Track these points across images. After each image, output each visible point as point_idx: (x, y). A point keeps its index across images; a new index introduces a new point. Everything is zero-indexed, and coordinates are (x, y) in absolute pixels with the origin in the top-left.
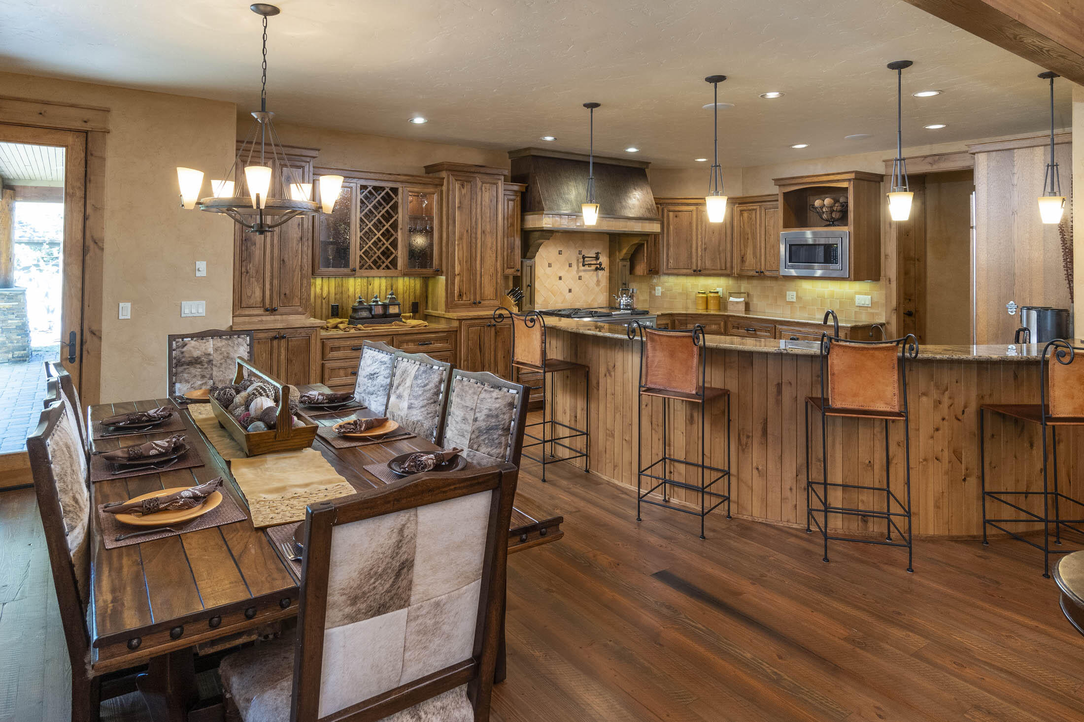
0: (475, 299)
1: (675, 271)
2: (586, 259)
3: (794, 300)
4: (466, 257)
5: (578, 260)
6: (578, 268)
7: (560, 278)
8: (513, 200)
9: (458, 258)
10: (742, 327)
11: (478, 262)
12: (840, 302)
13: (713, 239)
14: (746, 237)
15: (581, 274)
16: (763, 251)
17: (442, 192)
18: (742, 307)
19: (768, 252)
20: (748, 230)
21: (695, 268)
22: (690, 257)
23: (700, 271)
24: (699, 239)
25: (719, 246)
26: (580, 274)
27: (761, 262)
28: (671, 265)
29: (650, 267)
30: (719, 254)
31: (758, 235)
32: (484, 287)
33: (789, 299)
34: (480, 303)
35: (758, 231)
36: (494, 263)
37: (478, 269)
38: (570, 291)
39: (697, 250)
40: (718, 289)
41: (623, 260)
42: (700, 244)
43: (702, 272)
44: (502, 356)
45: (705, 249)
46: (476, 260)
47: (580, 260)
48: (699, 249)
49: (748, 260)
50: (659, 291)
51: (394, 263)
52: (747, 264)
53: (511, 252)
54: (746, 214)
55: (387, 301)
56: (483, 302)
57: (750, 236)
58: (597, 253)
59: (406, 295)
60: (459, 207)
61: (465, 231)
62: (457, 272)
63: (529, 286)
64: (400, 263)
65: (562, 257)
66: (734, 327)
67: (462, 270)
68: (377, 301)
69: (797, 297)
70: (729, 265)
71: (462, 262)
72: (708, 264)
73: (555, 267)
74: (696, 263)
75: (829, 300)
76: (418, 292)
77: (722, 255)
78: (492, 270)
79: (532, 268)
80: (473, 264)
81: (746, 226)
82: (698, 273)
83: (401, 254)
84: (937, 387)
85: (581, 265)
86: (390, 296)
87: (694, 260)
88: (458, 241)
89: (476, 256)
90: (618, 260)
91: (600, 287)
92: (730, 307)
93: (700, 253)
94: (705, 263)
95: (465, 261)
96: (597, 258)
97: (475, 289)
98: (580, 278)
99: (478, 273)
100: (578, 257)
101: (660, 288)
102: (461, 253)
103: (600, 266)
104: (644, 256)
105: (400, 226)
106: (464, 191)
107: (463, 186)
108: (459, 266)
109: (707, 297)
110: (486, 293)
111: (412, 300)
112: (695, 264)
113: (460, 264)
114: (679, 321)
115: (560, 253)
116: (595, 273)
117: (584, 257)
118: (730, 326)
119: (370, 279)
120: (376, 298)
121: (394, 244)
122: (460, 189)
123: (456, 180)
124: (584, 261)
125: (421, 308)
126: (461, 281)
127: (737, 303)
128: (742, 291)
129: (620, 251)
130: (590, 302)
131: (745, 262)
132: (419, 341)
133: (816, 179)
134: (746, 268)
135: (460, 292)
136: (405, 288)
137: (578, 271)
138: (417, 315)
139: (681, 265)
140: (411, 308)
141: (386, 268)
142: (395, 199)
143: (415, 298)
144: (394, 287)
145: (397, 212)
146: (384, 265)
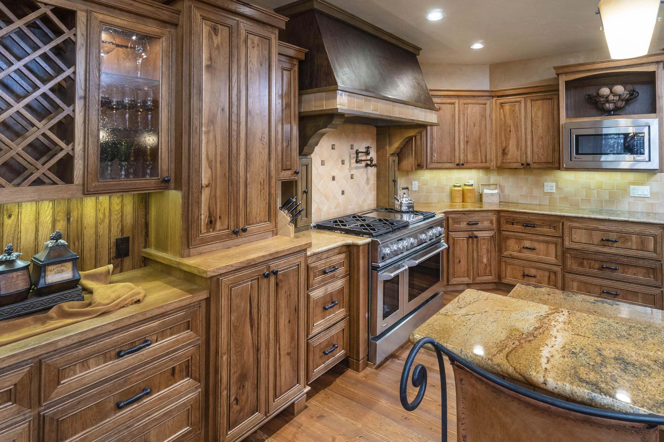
0: (237, 225)
1: (439, 165)
2: (360, 154)
3: (554, 191)
4: (221, 154)
5: (350, 156)
6: (350, 165)
7: (334, 178)
8: (289, 70)
9: (208, 158)
10: (518, 223)
11: (242, 163)
12: (610, 193)
13: (474, 132)
14: (508, 130)
15: (354, 172)
16: (529, 143)
17: (175, 36)
18: (497, 199)
19: (535, 144)
20: (509, 122)
21: (457, 162)
22: (453, 150)
23: (463, 165)
24: (462, 133)
25: (480, 138)
26: (352, 172)
27: (526, 153)
28: (435, 158)
29: (416, 162)
30: (480, 147)
31: (523, 127)
32: (251, 203)
33: (547, 189)
34: (244, 230)
35: (523, 124)
36: (265, 163)
37: (242, 173)
38: (343, 193)
39: (459, 143)
41: (392, 155)
42: (462, 137)
43: (465, 165)
44: (288, 321)
45: (467, 142)
46: (237, 160)
47: (352, 156)
48: (462, 143)
49: (510, 153)
50: (415, 185)
52: (509, 156)
53: (287, 146)
54: (507, 107)
55: (42, 256)
56: (249, 228)
57: (512, 129)
58: (368, 148)
59: (103, 229)
60: (208, 67)
61: (220, 109)
62: (204, 182)
63: (304, 192)
64: (80, 169)
65: (335, 153)
66: (507, 222)
67: (213, 178)
68: (12, 262)
69: (557, 187)
70: (488, 158)
71: (213, 163)
72: (470, 157)
73: (329, 164)
74: (459, 156)
75: (596, 191)
76: (129, 219)
77: (482, 148)
78: (263, 175)
79: (308, 167)
80: (234, 167)
81: (507, 118)
82: (460, 166)
83: (82, 150)
85: (354, 160)
86: (50, 243)
87: (457, 154)
88: (208, 125)
89: (238, 154)
90: (388, 155)
91: (369, 186)
93: (462, 146)
94: (467, 156)
95: (218, 162)
96: (367, 153)
97: (237, 207)
98: (352, 177)
99: (242, 180)
100: (350, 152)
101: (417, 182)
102: (212, 146)
103: (371, 163)
104: (412, 150)
105: (79, 91)
106: (217, 40)
107: (214, 31)
108: (209, 171)
109: (463, 191)
110: (254, 211)
111: (116, 234)
112: (457, 158)
113: (211, 167)
114: (453, 219)
115: (333, 148)
116: (365, 170)
117: (356, 153)
118: (503, 221)
120: (9, 253)
121: (66, 129)
122: (210, 34)
123: (204, 18)
124: (357, 157)
125: (136, 247)
126: (213, 197)
127: (492, 195)
128: (492, 182)
129: (390, 144)
130: (361, 203)
131: (507, 154)
134: (508, 161)
135: (210, 216)
136: (101, 216)
137: (350, 168)
138: (127, 261)
139: (445, 159)
140: (114, 250)
141: (38, 182)
142: (67, 34)
143: (122, 231)
144: (74, 215)
145: (71, 63)
146: (33, 178)
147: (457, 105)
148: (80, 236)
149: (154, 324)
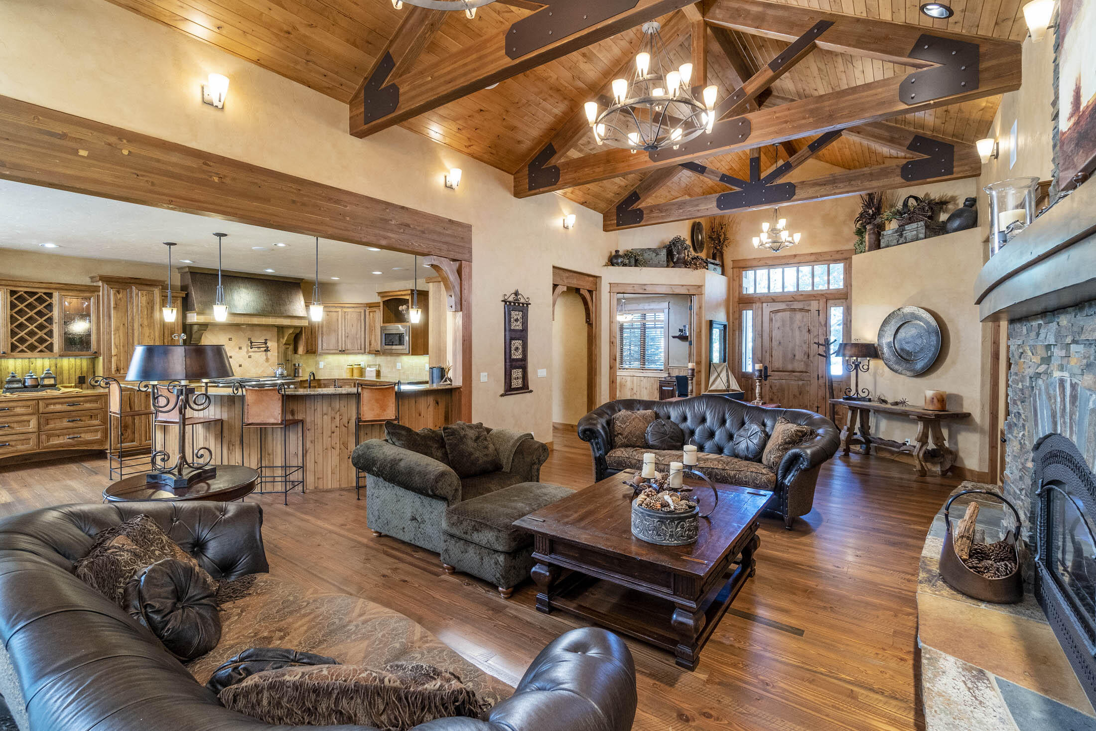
1: (327, 351)
2: (254, 344)
3: (400, 368)
5: (247, 344)
6: (248, 350)
7: (231, 357)
9: (115, 344)
13: (353, 330)
14: (372, 329)
16: (378, 338)
17: (98, 296)
18: (374, 374)
20: (372, 324)
21: (341, 349)
22: (338, 342)
24: (343, 330)
25: (356, 335)
26: (250, 354)
28: (324, 347)
29: (307, 348)
31: (377, 327)
33: (398, 367)
35: (377, 325)
38: (240, 366)
39: (342, 338)
40: (361, 363)
42: (344, 333)
43: (346, 352)
45: (348, 337)
47: (249, 345)
49: (373, 344)
51: (50, 348)
52: (373, 346)
55: (42, 376)
58: (266, 340)
59: (72, 371)
61: (121, 325)
64: (56, 348)
65: (232, 343)
67: (119, 352)
68: (32, 376)
69: (401, 366)
70: (363, 346)
71: (118, 346)
72: (349, 346)
74: (342, 345)
76: (84, 368)
77: (358, 340)
81: (371, 322)
82: (343, 352)
83: (57, 341)
84: (333, 409)
85: (250, 348)
86: (47, 372)
87: (340, 344)
89: (133, 343)
90: (282, 344)
91: (270, 364)
92: (367, 374)
93: (344, 339)
94: (347, 346)
95: (122, 345)
96: (266, 343)
98: (250, 357)
100: (247, 342)
101: (321, 363)
103: (269, 349)
104: (302, 341)
105: (55, 321)
106: (119, 296)
107: (119, 292)
108: (116, 350)
109: (352, 368)
111: (78, 374)
112: (341, 347)
115: (230, 339)
116: (264, 353)
117: (251, 343)
119: (32, 360)
120: (32, 374)
121: (50, 334)
122: (115, 295)
123: (112, 288)
124: (252, 345)
125: (88, 380)
126: (118, 360)
127: (372, 372)
128: (377, 364)
129: (283, 338)
130: (260, 373)
131: (371, 345)
132: (70, 402)
133: (395, 293)
134: (372, 349)
136: (71, 366)
137: (248, 352)
139: (331, 347)
140: (78, 380)
141: (41, 351)
142: (50, 301)
143: (81, 373)
144: (59, 365)
145: (51, 311)
146: (39, 349)
147: (340, 313)
148: (62, 373)
149: (82, 399)
